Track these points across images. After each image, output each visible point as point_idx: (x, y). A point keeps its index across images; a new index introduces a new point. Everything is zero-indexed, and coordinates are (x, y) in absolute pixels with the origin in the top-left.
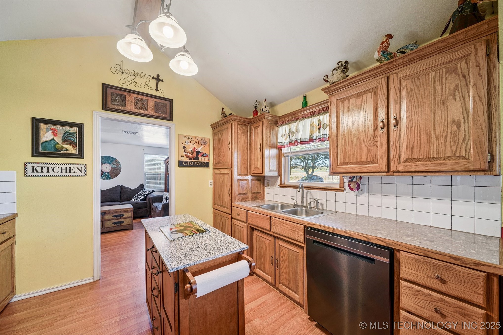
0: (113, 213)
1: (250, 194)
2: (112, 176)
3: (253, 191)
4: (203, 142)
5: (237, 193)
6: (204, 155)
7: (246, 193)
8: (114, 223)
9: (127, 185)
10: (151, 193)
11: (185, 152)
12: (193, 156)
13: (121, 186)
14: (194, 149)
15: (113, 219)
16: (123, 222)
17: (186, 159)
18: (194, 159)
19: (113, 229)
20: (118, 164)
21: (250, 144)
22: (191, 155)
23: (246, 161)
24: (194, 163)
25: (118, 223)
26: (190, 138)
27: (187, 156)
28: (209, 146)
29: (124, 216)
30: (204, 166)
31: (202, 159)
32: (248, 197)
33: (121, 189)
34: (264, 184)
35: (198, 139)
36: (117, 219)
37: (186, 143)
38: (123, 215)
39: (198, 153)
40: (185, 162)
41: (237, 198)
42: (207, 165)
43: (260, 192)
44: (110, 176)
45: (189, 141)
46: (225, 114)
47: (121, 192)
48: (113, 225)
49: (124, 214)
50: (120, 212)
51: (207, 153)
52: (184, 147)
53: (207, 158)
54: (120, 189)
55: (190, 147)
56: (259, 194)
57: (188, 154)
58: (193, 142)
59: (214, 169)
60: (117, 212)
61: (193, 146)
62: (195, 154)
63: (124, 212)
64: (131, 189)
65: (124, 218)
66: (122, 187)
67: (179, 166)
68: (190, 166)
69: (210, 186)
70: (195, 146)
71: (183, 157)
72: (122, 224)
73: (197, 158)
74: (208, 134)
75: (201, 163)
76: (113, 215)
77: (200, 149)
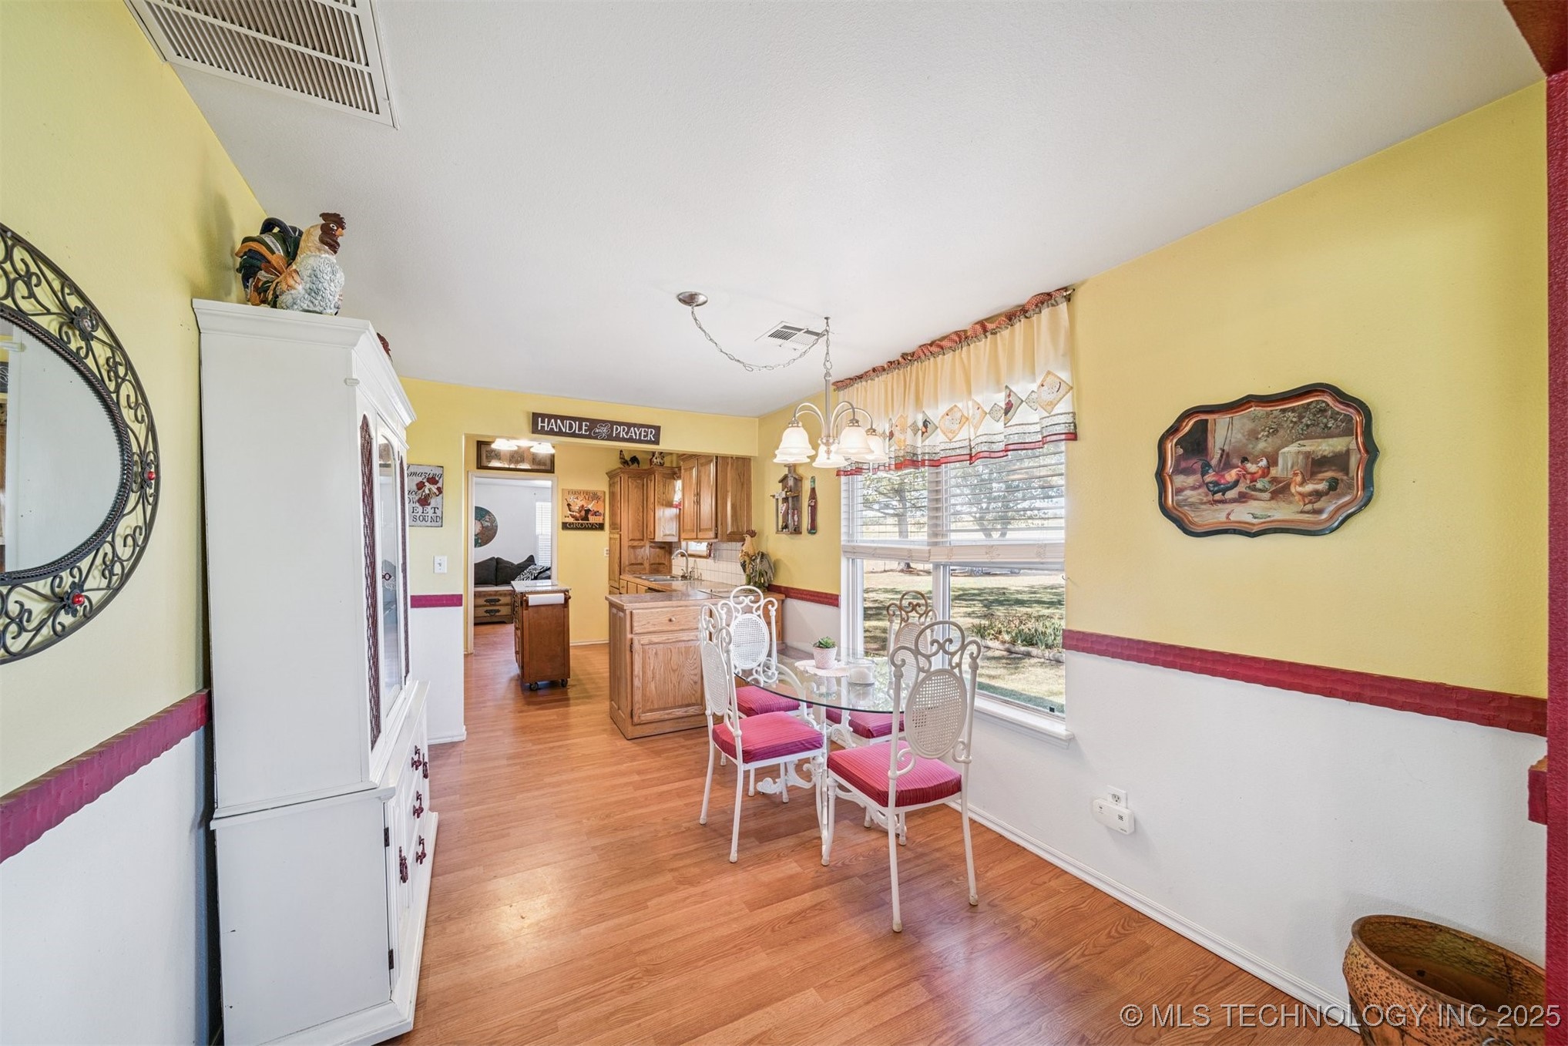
0: (484, 596)
1: (647, 565)
2: (482, 542)
3: (653, 562)
4: (594, 496)
5: (627, 563)
6: (596, 514)
7: (642, 564)
8: (487, 612)
9: (506, 557)
10: (544, 571)
11: (570, 511)
12: (581, 516)
13: (498, 559)
14: (583, 506)
15: (485, 606)
16: (498, 611)
17: (571, 520)
18: (582, 520)
19: (485, 620)
20: (493, 520)
21: (647, 501)
22: (578, 515)
23: (641, 523)
24: (582, 525)
25: (491, 611)
26: (576, 493)
27: (573, 517)
28: (604, 501)
29: (500, 602)
30: (596, 529)
31: (592, 519)
32: (645, 569)
33: (497, 563)
34: (670, 553)
35: (587, 493)
36: (491, 605)
37: (571, 499)
38: (499, 600)
39: (588, 511)
40: (570, 524)
41: (627, 569)
42: (601, 527)
43: (664, 564)
44: (480, 541)
45: (576, 496)
46: (624, 459)
47: (496, 569)
48: (486, 615)
49: (500, 598)
50: (495, 595)
51: (601, 511)
52: (569, 505)
53: (602, 517)
54: (495, 563)
55: (578, 503)
56: (662, 566)
57: (574, 514)
58: (581, 498)
59: (611, 533)
60: (491, 595)
61: (580, 503)
62: (583, 513)
63: (501, 595)
64: (512, 564)
65: (500, 605)
66: (498, 561)
67: (563, 529)
68: (577, 529)
69: (605, 555)
70: (583, 503)
71: (567, 518)
72: (497, 614)
73: (586, 518)
74: (601, 486)
75: (592, 525)
76: (485, 599)
77: (590, 507)
